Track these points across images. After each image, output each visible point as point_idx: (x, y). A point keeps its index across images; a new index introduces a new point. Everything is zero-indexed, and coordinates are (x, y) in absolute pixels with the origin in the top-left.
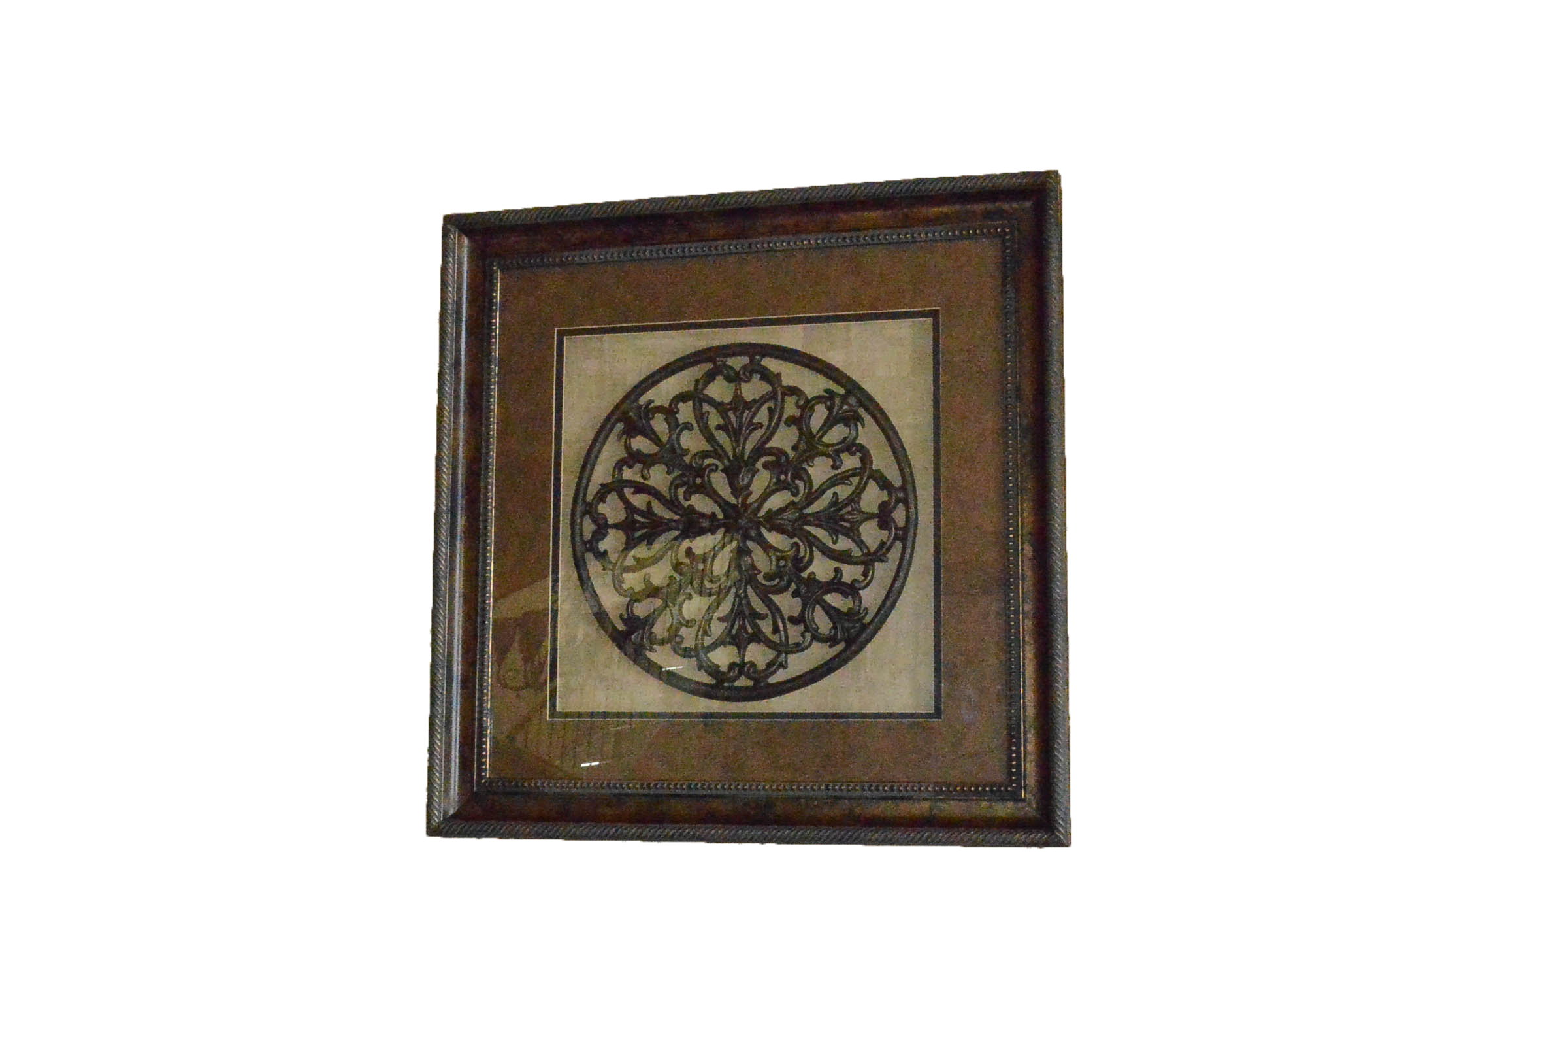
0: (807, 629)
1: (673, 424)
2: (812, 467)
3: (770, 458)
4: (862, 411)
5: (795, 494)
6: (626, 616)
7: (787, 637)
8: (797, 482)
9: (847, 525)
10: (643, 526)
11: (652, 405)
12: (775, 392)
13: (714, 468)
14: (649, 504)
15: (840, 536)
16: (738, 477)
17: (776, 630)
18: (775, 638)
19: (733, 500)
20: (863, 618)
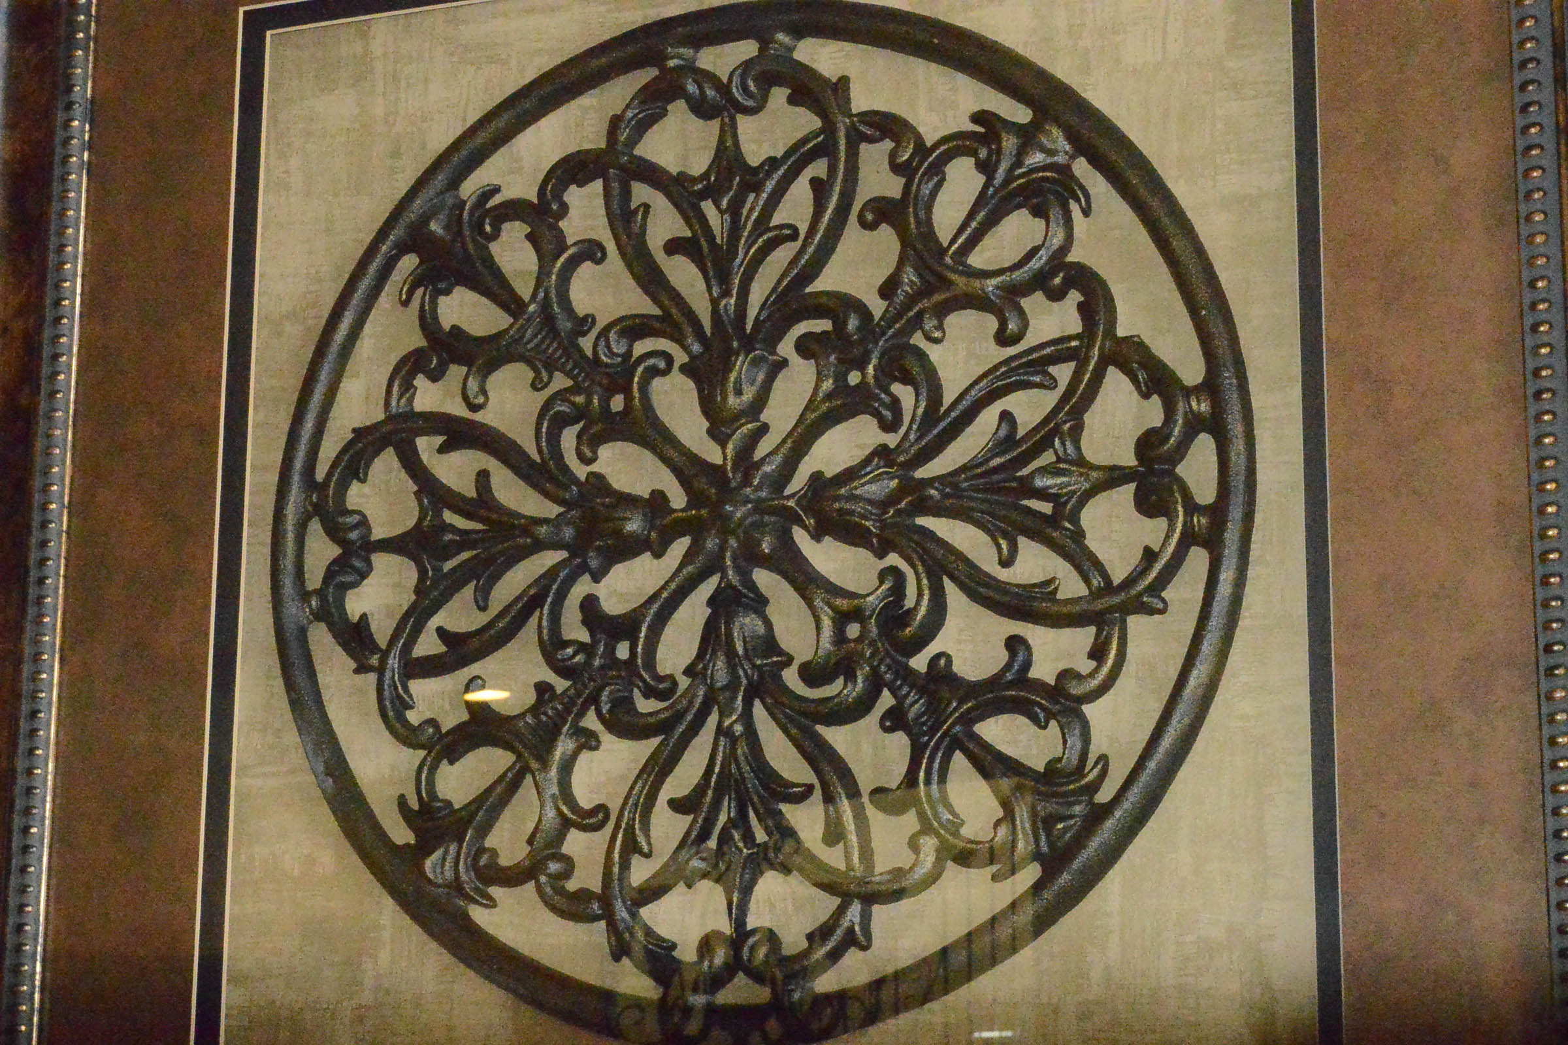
0: (926, 828)
1: (548, 247)
2: (937, 341)
3: (822, 325)
4: (1081, 168)
5: (889, 426)
6: (414, 805)
7: (867, 854)
8: (897, 388)
9: (1046, 508)
10: (466, 540)
11: (496, 200)
12: (829, 128)
13: (662, 365)
14: (483, 477)
15: (1022, 541)
16: (725, 379)
17: (834, 835)
18: (833, 857)
19: (713, 454)
20: (1095, 787)
